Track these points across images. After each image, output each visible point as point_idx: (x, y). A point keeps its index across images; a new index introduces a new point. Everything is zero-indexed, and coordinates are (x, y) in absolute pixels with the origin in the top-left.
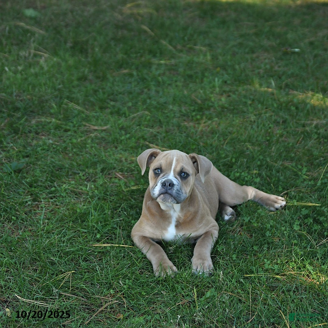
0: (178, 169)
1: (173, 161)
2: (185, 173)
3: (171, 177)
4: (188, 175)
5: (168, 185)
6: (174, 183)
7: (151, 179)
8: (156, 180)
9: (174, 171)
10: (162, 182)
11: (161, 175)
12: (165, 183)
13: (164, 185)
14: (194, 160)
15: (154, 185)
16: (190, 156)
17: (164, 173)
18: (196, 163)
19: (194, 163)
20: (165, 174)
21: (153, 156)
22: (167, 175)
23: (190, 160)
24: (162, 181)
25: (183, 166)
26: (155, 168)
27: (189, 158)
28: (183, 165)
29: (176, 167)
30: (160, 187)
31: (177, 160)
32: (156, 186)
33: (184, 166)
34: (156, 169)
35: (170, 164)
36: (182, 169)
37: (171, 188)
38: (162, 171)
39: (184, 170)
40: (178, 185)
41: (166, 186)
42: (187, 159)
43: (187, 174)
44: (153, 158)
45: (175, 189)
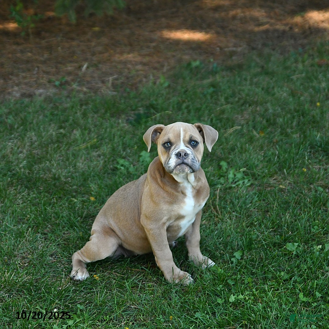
0: (187, 138)
1: (180, 132)
2: (194, 141)
3: (182, 147)
4: (197, 143)
5: (184, 155)
6: (188, 153)
7: (162, 154)
8: (169, 153)
9: (184, 141)
11: (173, 147)
13: (178, 155)
14: (199, 130)
15: (167, 159)
16: (196, 126)
17: (174, 146)
18: (201, 132)
19: (200, 132)
21: (158, 132)
22: (177, 146)
23: (196, 129)
24: (175, 152)
25: (191, 135)
26: (164, 142)
28: (191, 133)
29: (185, 137)
31: (185, 131)
32: (169, 160)
33: (193, 134)
34: (165, 144)
35: (179, 136)
36: (191, 137)
37: (187, 157)
38: (171, 144)
39: (193, 138)
40: (191, 154)
41: (182, 156)
42: (193, 128)
44: (158, 134)
45: (190, 158)
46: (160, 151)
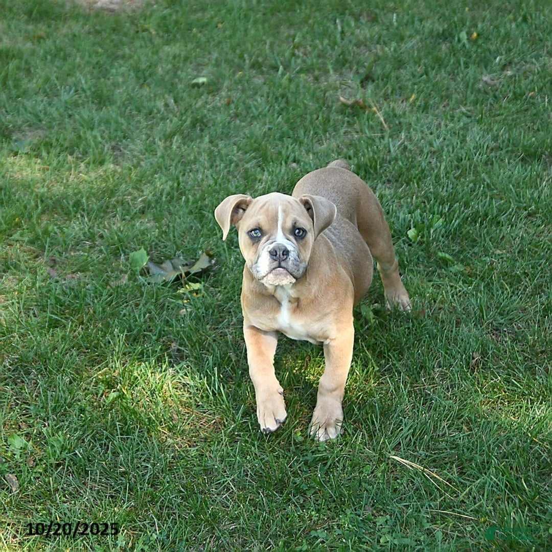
0: (289, 224)
1: (277, 213)
2: (299, 229)
3: (281, 239)
5: (281, 255)
6: (289, 249)
9: (283, 229)
10: (269, 250)
11: (265, 238)
12: (276, 252)
13: (273, 254)
14: (308, 206)
16: (302, 201)
17: (267, 236)
18: (310, 211)
19: (308, 211)
20: (269, 237)
21: (240, 207)
22: (273, 237)
23: (303, 206)
24: (269, 248)
25: (295, 219)
26: (250, 229)
27: (300, 204)
28: (295, 216)
29: (284, 222)
30: (269, 258)
31: (284, 211)
32: (258, 258)
33: (298, 218)
34: (251, 231)
35: (275, 220)
36: (295, 223)
37: (286, 258)
38: (263, 233)
39: (298, 225)
40: (294, 251)
41: (278, 256)
42: (298, 207)
43: (303, 231)
44: (241, 211)
45: (292, 258)
46: (242, 243)
